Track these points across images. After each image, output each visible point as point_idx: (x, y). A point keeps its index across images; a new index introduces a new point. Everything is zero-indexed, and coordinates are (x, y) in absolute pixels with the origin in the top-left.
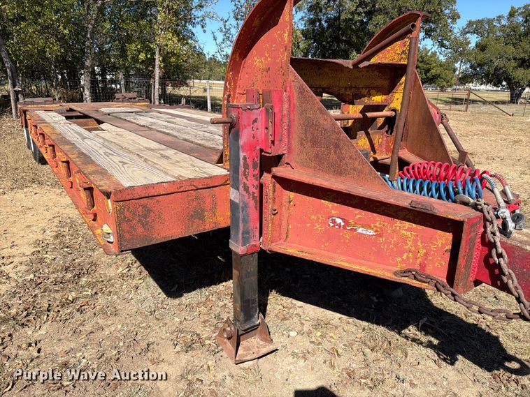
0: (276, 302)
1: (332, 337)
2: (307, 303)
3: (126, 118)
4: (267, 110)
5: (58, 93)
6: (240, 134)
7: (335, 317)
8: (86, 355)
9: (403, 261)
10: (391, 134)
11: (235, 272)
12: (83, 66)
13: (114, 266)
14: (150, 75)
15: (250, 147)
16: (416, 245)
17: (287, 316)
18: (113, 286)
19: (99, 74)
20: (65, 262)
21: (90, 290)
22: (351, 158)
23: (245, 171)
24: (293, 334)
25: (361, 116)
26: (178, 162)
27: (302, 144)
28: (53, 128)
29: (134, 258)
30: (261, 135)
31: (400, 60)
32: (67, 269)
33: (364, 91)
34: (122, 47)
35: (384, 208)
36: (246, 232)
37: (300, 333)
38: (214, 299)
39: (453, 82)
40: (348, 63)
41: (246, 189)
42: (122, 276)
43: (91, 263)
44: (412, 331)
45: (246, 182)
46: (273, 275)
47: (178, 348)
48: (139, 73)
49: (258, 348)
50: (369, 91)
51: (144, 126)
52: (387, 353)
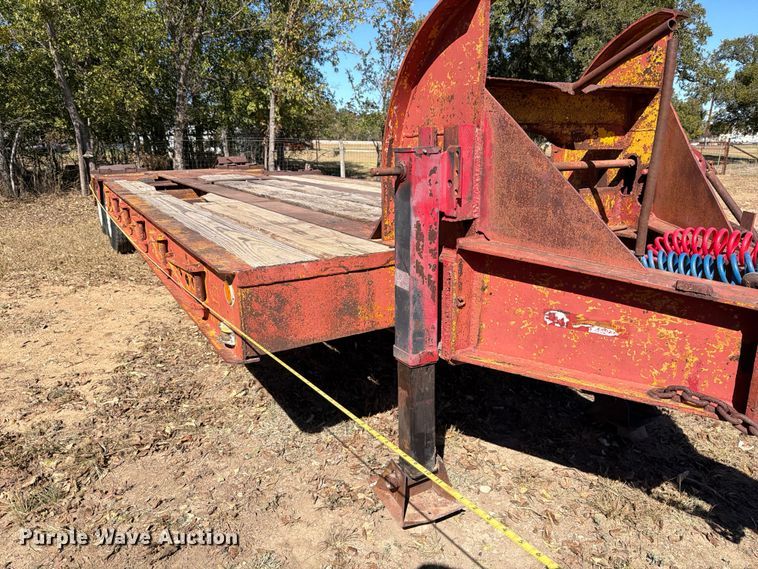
0: (457, 443)
1: (543, 495)
2: (503, 446)
3: (237, 187)
4: (451, 154)
5: (141, 159)
6: (412, 189)
7: (545, 467)
8: (192, 508)
9: (662, 375)
10: (628, 193)
11: (402, 393)
12: (172, 123)
13: (225, 387)
14: (262, 133)
15: (425, 209)
16: (682, 350)
17: (475, 463)
18: (225, 415)
19: (194, 135)
20: (158, 382)
21: (194, 421)
22: (580, 220)
23: (418, 244)
24: (485, 489)
25: (585, 165)
26: (318, 237)
27: (502, 203)
28: (142, 200)
29: (252, 377)
30: (442, 191)
31: (642, 83)
32: (162, 392)
33: (589, 130)
34: (225, 96)
35: (632, 294)
36: (419, 333)
37: (495, 488)
38: (366, 436)
39: (700, 131)
40: (568, 87)
41: (420, 270)
42: (237, 401)
43: (194, 384)
44: (667, 489)
45: (420, 260)
46: (449, 404)
47: (319, 503)
48: (249, 131)
49: (436, 506)
50: (596, 129)
51: (263, 196)
52: (630, 521)
